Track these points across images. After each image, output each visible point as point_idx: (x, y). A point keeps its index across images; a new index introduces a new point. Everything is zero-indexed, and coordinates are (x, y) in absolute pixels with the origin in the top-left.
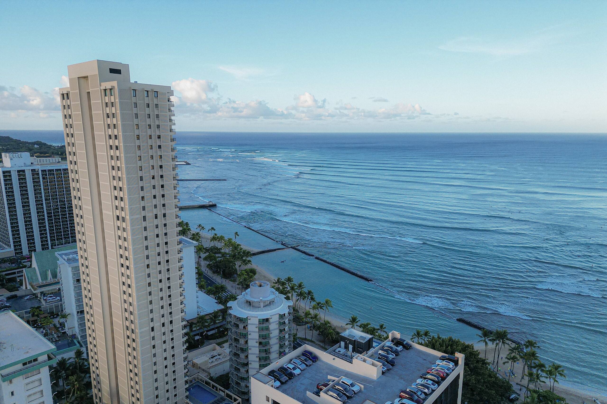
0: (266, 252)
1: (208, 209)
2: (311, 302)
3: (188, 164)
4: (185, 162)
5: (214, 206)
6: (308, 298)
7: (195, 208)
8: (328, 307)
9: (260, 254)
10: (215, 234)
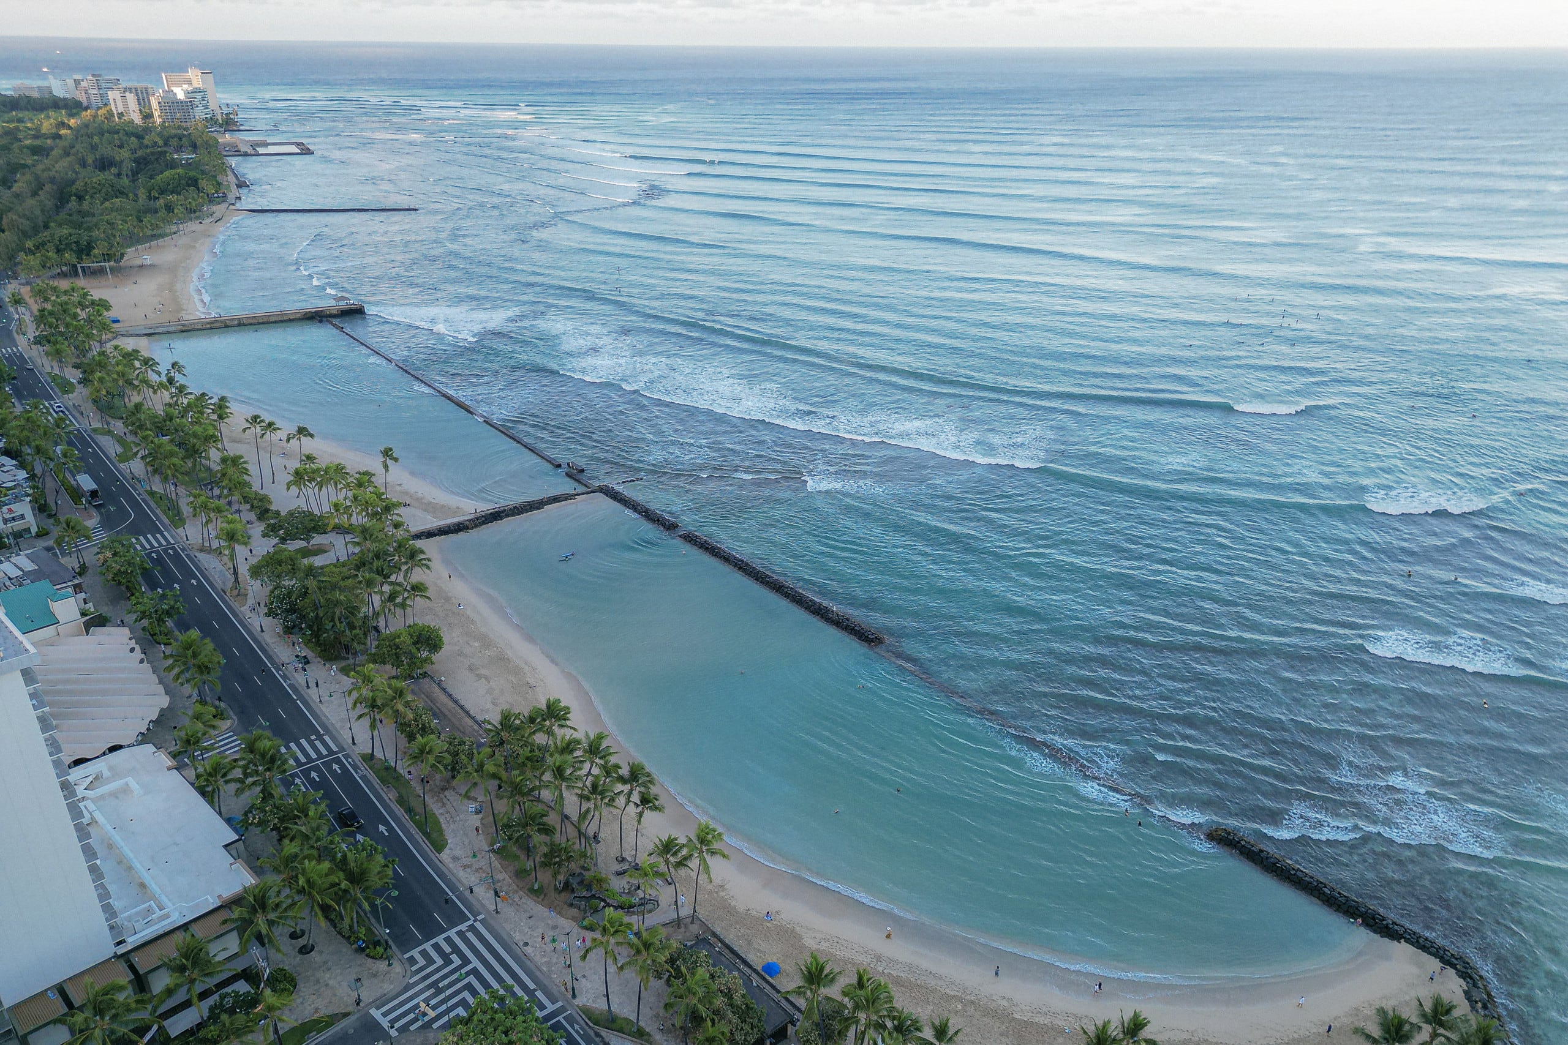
0: (507, 516)
1: (335, 326)
2: (640, 815)
3: (306, 151)
4: (298, 144)
5: (357, 312)
6: (628, 801)
7: (291, 320)
8: (708, 858)
9: (484, 523)
10: (310, 458)
